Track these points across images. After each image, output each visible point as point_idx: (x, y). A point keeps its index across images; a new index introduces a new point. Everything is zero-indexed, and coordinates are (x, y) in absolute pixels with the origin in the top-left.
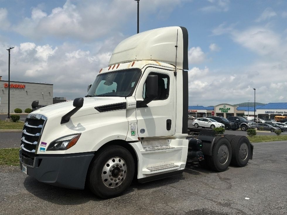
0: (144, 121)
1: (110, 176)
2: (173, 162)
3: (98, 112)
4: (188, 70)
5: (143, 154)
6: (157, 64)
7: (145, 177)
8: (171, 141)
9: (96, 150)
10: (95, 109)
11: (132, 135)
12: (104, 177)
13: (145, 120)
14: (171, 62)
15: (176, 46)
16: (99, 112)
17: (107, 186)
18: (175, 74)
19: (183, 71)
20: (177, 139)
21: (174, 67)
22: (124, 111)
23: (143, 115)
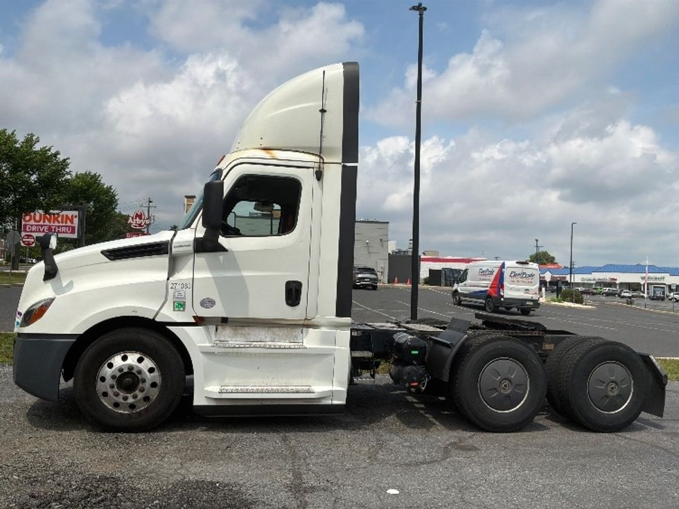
0: (213, 280)
1: (112, 387)
2: (305, 382)
3: (107, 260)
4: (357, 162)
5: (207, 353)
6: (268, 156)
7: (213, 403)
8: (307, 333)
9: (82, 333)
10: (101, 255)
11: (174, 310)
12: (101, 387)
13: (217, 280)
14: (310, 148)
15: (323, 111)
16: (109, 260)
17: (110, 407)
18: (319, 175)
19: (344, 167)
20: (324, 329)
21: (317, 159)
22: (164, 260)
23: (212, 268)
